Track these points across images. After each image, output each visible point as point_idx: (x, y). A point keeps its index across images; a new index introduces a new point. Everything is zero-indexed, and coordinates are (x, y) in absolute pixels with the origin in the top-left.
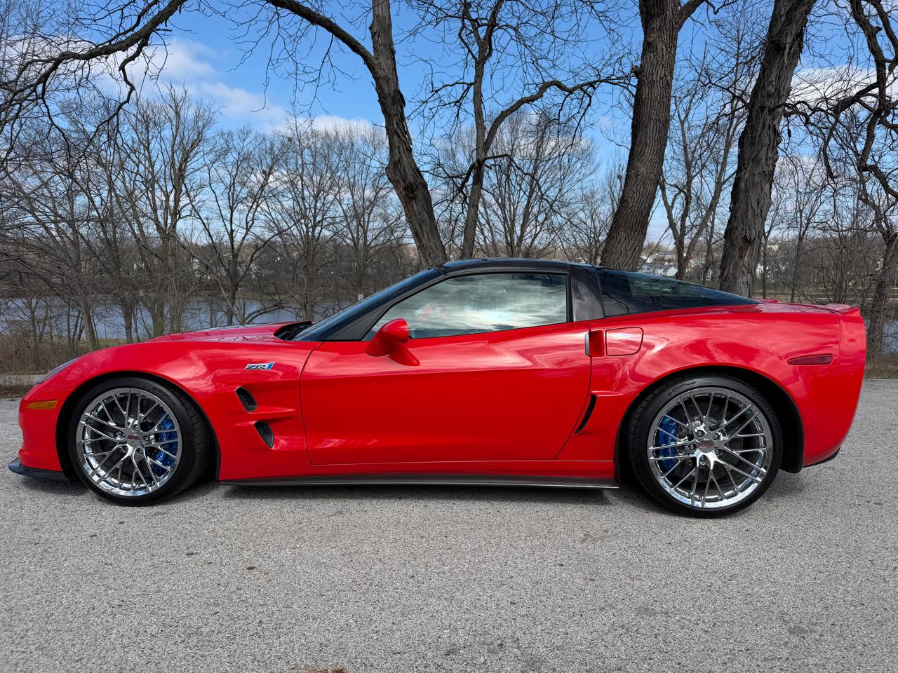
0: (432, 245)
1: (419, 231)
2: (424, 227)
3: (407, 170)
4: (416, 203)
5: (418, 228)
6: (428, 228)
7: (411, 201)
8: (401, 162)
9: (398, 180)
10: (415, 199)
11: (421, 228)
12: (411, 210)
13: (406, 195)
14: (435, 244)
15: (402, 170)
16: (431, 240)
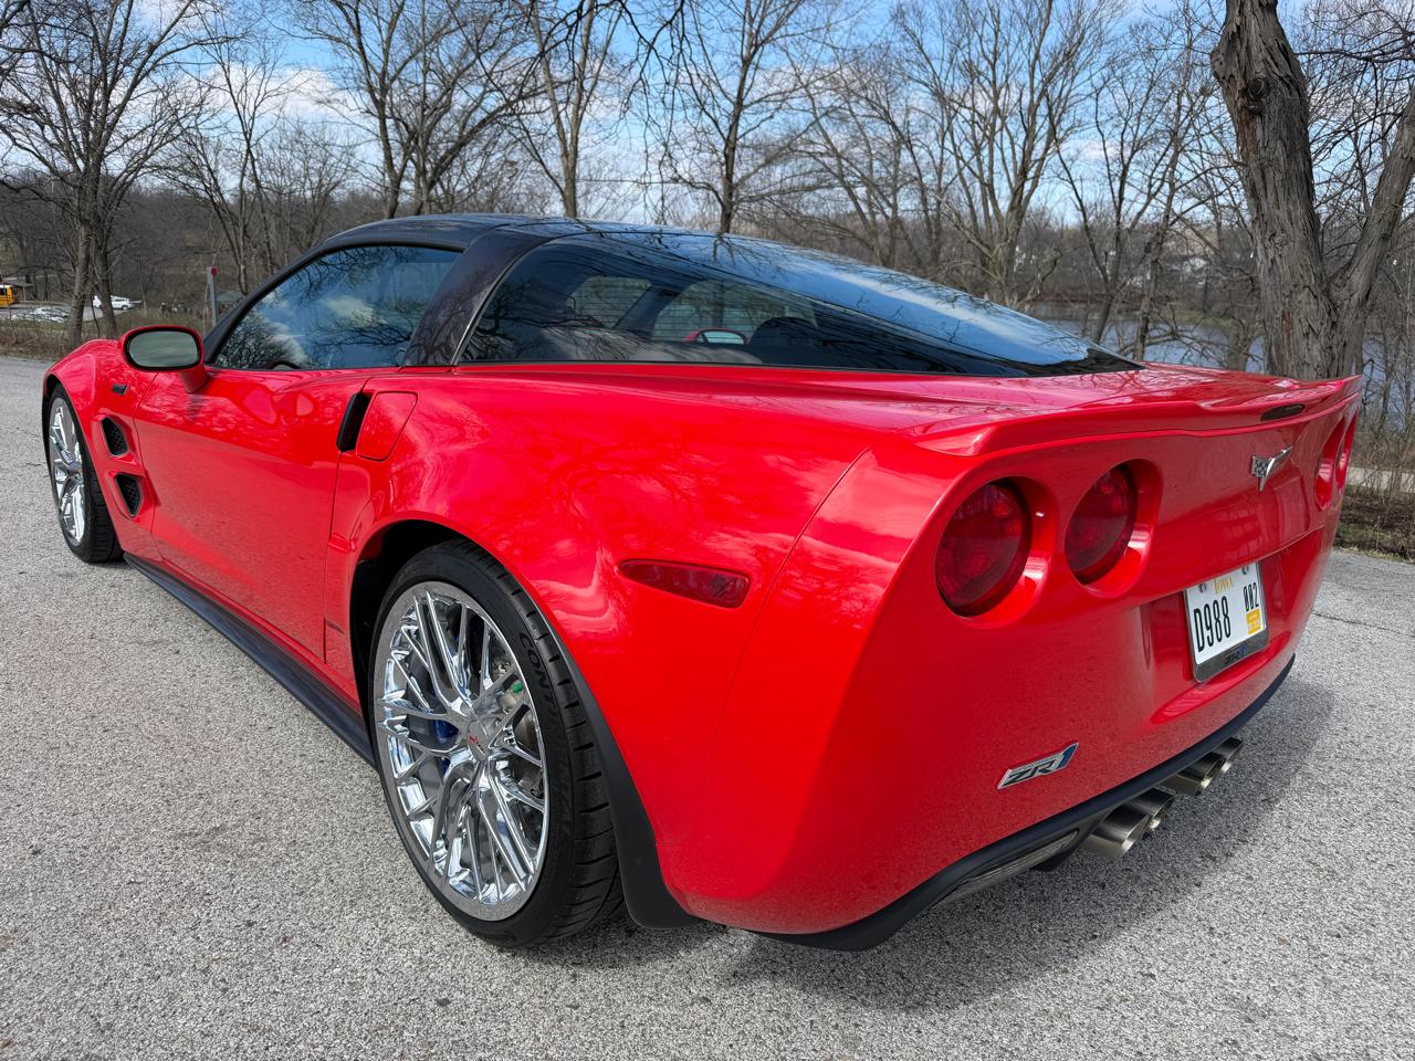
0: (1282, 214)
1: (1259, 185)
2: (1270, 175)
3: (1254, 50)
4: (1263, 123)
5: (1257, 177)
6: (1279, 177)
7: (1252, 119)
8: (1245, 35)
9: (1232, 76)
10: (1260, 114)
11: (1264, 178)
12: (1249, 139)
13: (1243, 107)
14: (1289, 213)
15: (1243, 53)
16: (1283, 203)
